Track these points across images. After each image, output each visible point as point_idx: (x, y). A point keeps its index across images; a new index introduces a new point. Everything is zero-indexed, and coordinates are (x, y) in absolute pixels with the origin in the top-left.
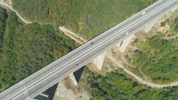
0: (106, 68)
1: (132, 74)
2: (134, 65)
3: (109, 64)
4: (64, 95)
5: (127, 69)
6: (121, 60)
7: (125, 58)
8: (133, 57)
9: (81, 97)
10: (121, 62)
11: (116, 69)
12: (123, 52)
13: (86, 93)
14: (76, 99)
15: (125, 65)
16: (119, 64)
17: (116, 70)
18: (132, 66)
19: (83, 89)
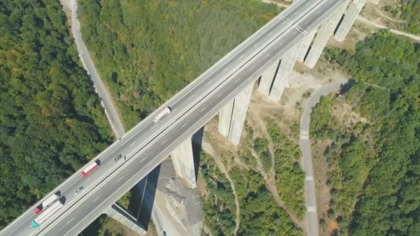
0: (355, 36)
1: (407, 35)
2: (404, 19)
3: (357, 28)
4: (299, 83)
5: (393, 28)
6: (378, 16)
7: (384, 11)
8: (400, 6)
9: (330, 81)
10: (379, 19)
11: (372, 32)
12: (376, 3)
13: (337, 74)
14: (323, 85)
15: (387, 23)
16: (376, 25)
17: (374, 34)
18: (400, 22)
19: (330, 70)
